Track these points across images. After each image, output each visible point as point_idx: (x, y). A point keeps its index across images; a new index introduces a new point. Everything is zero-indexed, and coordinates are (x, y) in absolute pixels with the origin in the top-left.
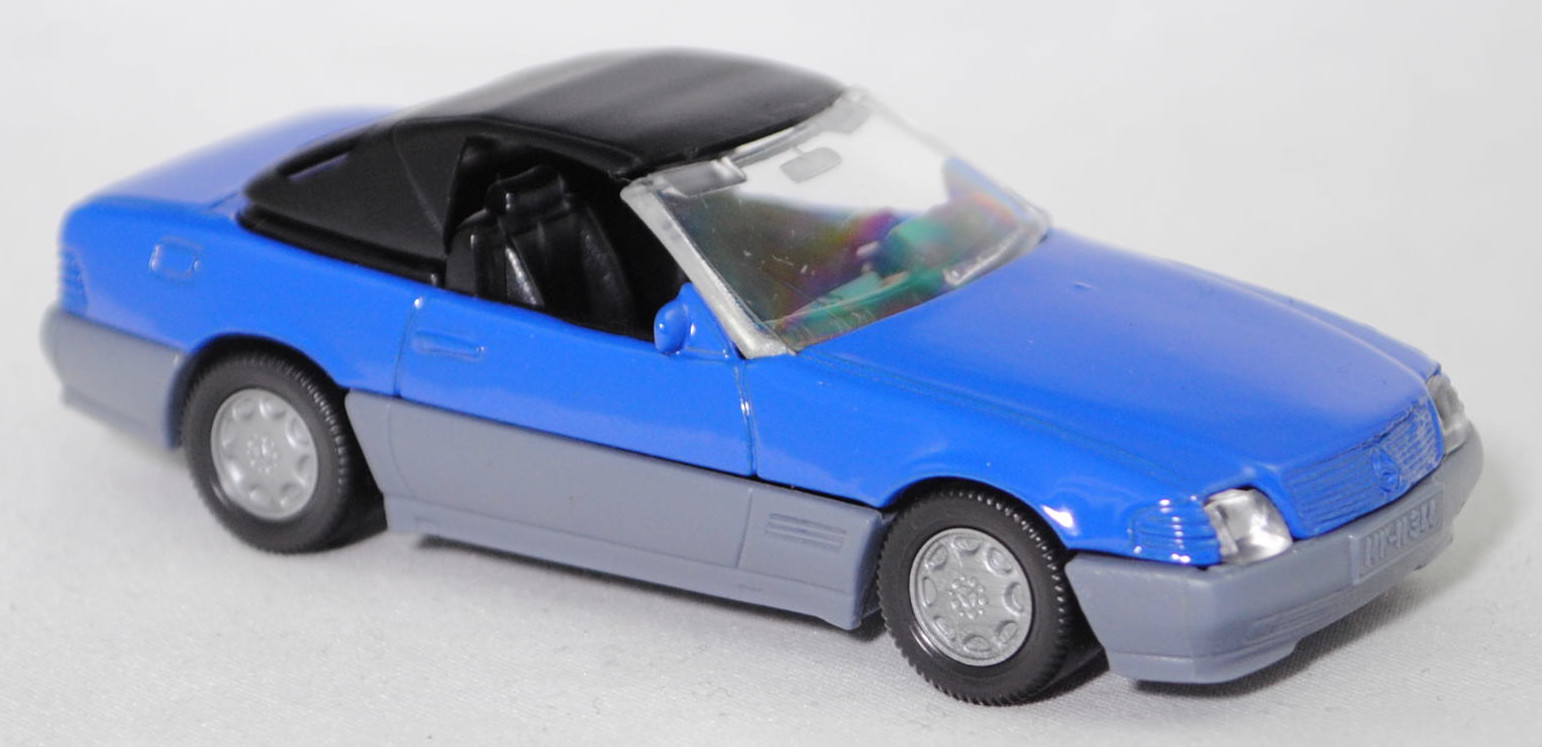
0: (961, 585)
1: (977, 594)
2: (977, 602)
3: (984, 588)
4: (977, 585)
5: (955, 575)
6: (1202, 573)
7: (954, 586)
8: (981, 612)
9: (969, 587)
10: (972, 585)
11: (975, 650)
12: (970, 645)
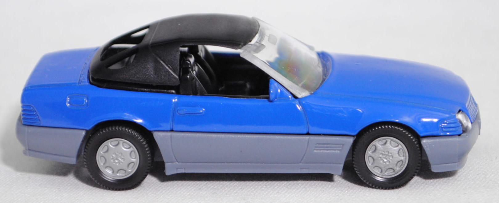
0: (383, 155)
1: (389, 156)
2: (389, 158)
3: (391, 153)
4: (389, 152)
5: (381, 152)
6: (459, 137)
7: (381, 156)
8: (391, 161)
9: (386, 154)
10: (387, 153)
11: (389, 173)
12: (387, 172)
